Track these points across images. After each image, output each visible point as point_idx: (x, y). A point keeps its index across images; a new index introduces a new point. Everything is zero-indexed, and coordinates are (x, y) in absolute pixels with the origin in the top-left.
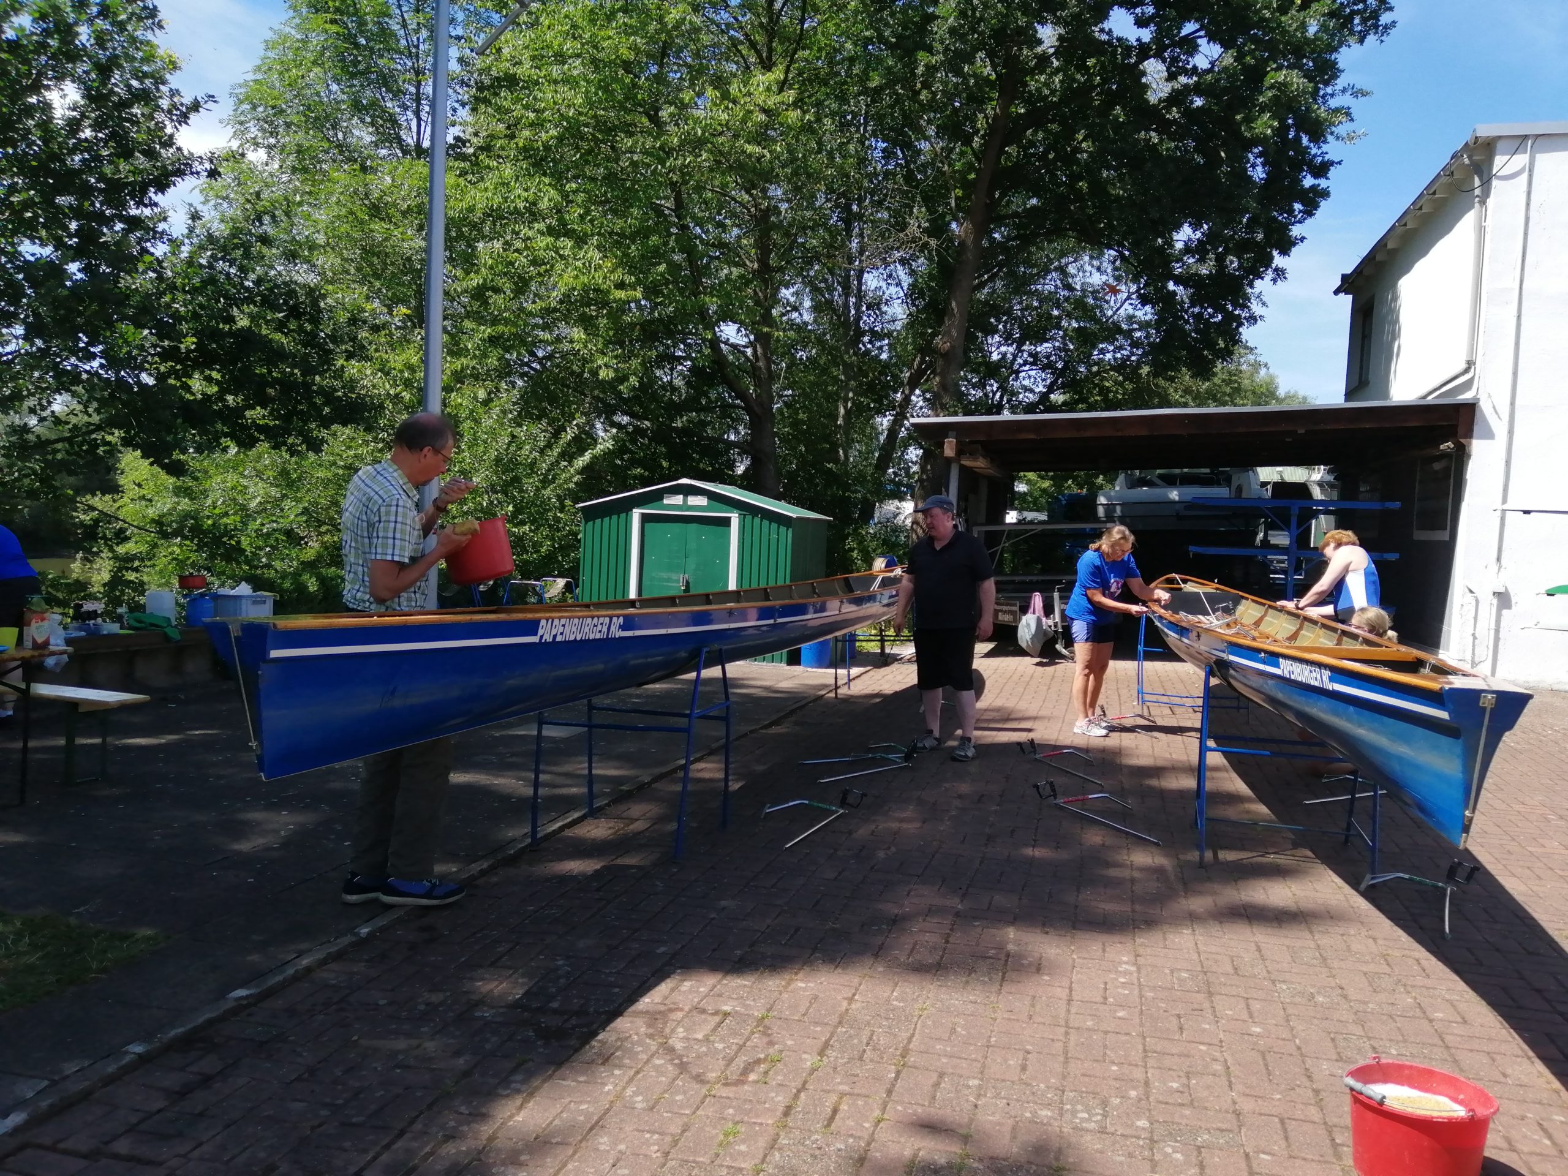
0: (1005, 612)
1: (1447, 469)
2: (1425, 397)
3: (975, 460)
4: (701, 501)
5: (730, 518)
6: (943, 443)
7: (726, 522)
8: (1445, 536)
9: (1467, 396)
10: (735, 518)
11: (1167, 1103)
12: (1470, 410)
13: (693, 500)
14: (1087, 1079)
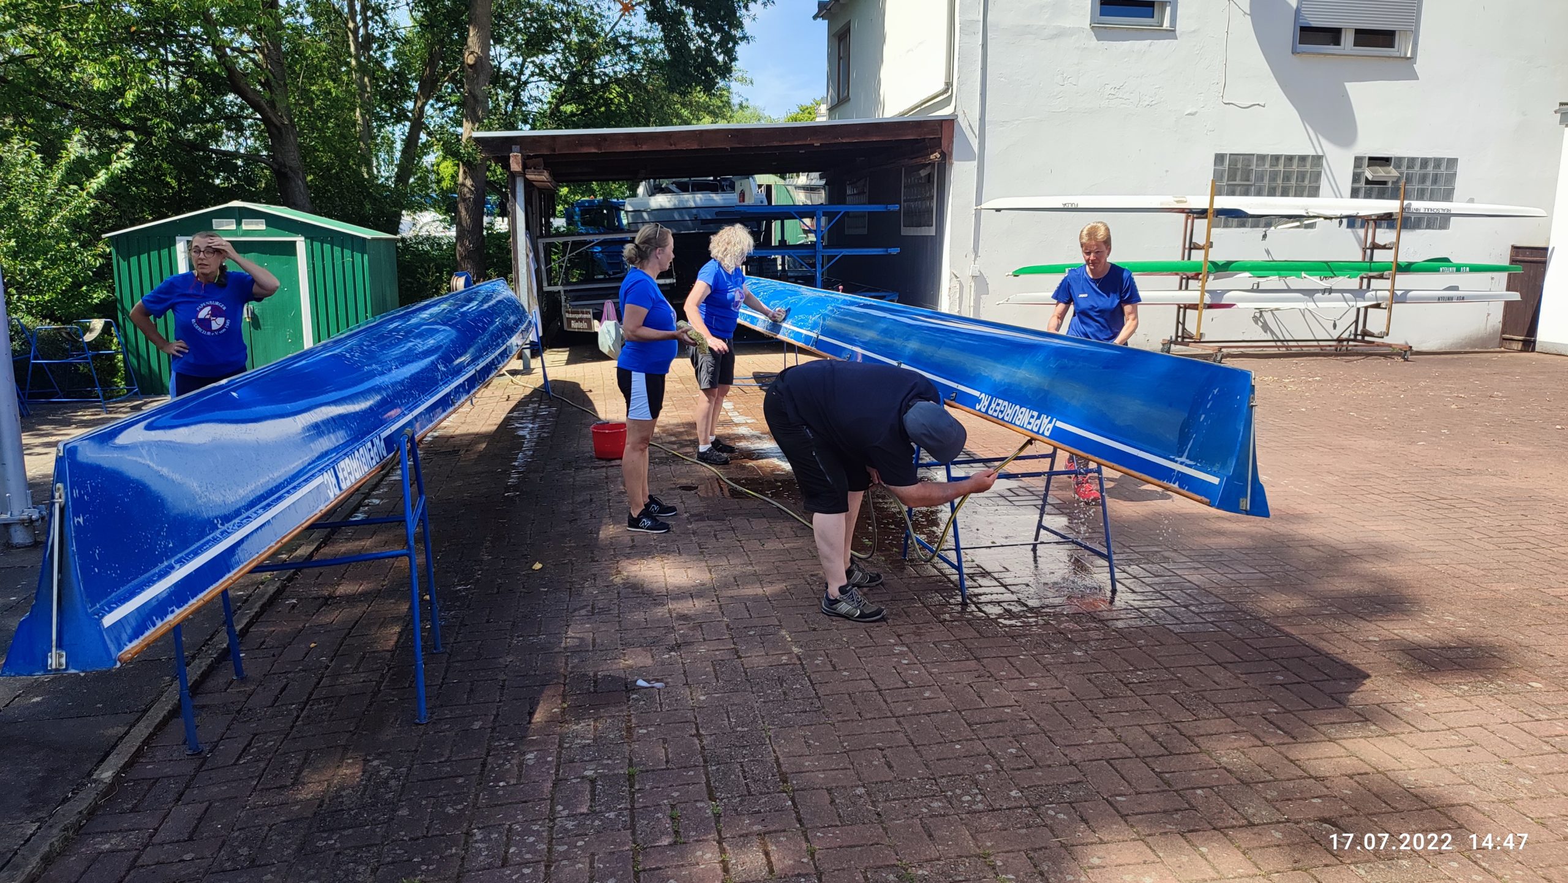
0: (577, 320)
1: (929, 177)
2: (903, 115)
3: (540, 174)
4: (261, 225)
5: (294, 243)
6: (509, 157)
7: (289, 249)
8: (932, 231)
9: (946, 112)
10: (301, 242)
11: (1019, 769)
12: (948, 124)
13: (248, 225)
14: (944, 763)
